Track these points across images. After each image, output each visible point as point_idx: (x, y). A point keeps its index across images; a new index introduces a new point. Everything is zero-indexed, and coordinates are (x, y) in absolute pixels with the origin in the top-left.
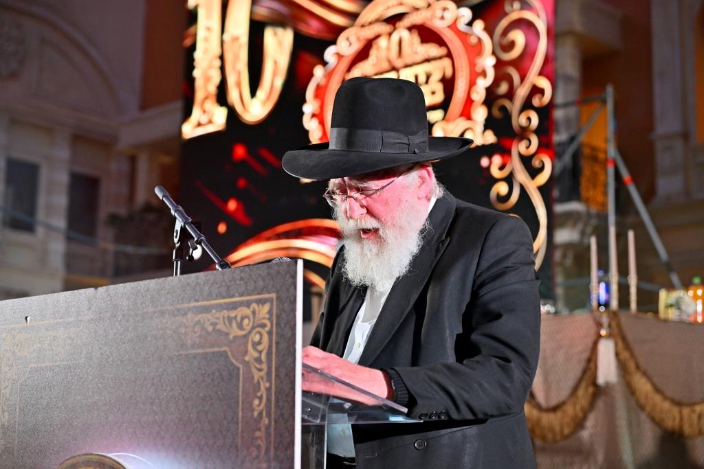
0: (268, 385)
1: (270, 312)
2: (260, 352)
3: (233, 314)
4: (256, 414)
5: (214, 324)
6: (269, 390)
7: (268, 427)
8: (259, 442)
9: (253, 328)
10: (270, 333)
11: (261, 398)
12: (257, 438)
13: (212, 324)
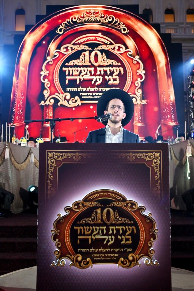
0: (160, 173)
1: (160, 155)
2: (157, 165)
3: (147, 154)
4: (156, 179)
5: (140, 157)
6: (160, 174)
7: (160, 183)
8: (158, 186)
9: (154, 158)
10: (160, 160)
11: (158, 176)
12: (157, 185)
13: (139, 156)
